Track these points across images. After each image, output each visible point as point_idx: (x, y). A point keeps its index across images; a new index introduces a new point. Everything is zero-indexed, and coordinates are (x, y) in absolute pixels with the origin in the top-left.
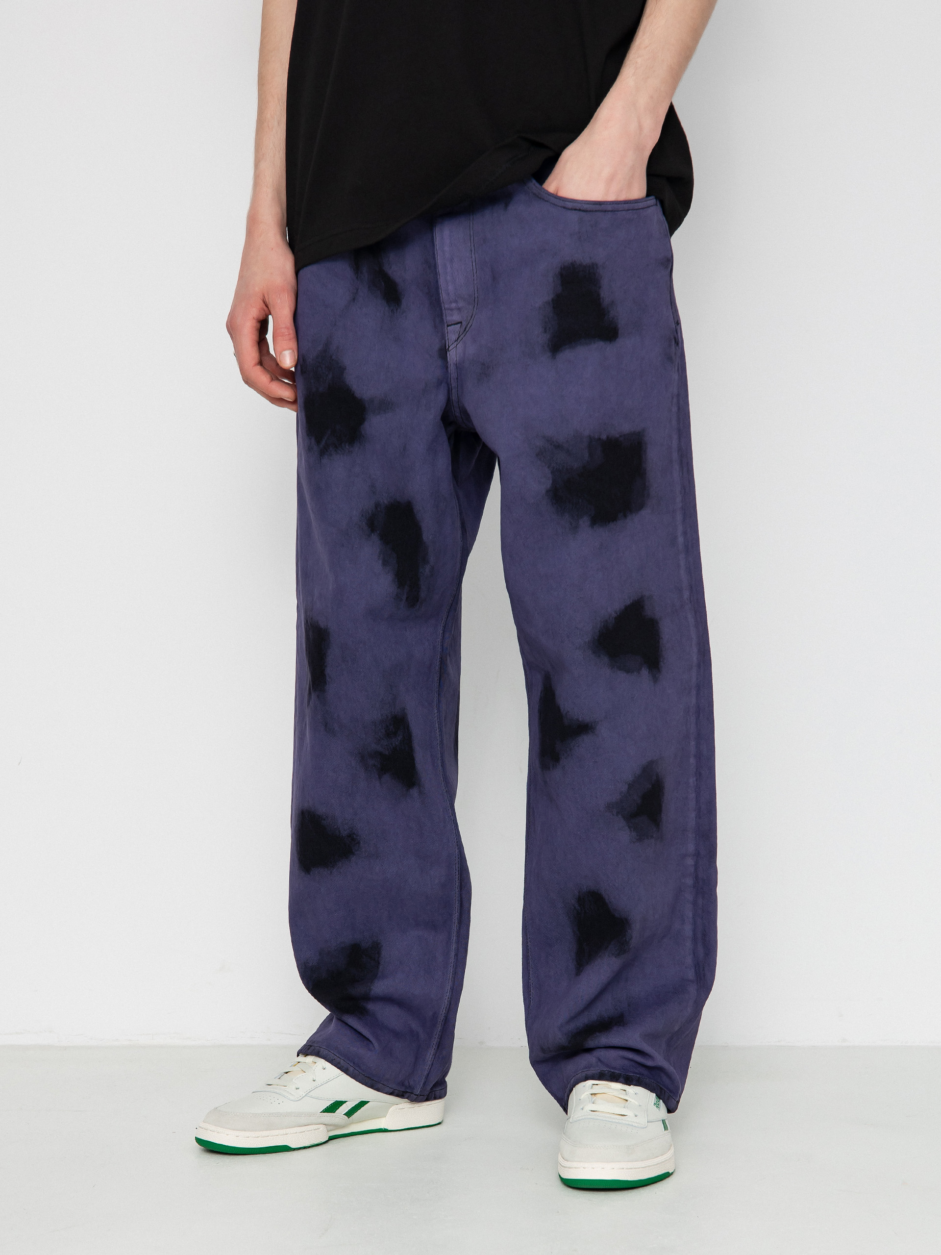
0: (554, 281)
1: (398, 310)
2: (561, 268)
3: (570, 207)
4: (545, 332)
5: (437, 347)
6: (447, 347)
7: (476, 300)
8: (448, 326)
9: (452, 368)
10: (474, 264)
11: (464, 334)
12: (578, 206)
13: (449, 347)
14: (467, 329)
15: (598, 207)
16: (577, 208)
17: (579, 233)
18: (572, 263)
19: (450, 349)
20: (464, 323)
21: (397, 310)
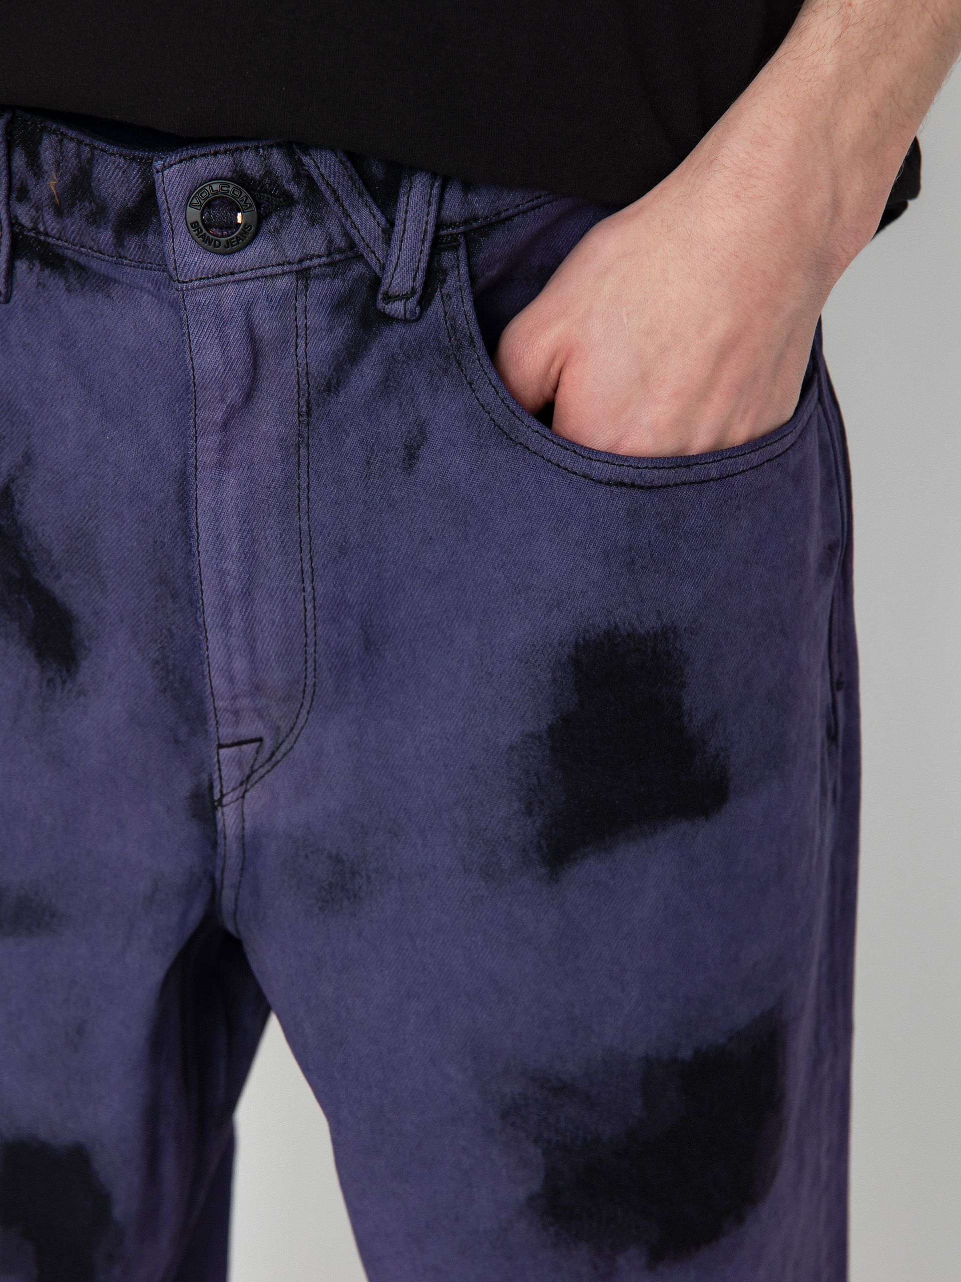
0: (554, 680)
1: (69, 686)
2: (577, 645)
3: (604, 477)
4: (529, 812)
5: (184, 787)
6: (217, 796)
7: (309, 690)
8: (220, 746)
9: (231, 845)
10: (309, 606)
11: (267, 767)
12: (630, 474)
13: (222, 795)
14: (278, 755)
15: (682, 475)
16: (627, 480)
17: (630, 548)
18: (607, 633)
19: (225, 800)
20: (268, 743)
21: (64, 682)
